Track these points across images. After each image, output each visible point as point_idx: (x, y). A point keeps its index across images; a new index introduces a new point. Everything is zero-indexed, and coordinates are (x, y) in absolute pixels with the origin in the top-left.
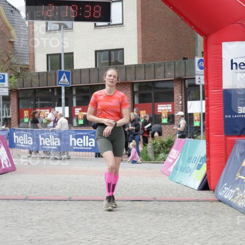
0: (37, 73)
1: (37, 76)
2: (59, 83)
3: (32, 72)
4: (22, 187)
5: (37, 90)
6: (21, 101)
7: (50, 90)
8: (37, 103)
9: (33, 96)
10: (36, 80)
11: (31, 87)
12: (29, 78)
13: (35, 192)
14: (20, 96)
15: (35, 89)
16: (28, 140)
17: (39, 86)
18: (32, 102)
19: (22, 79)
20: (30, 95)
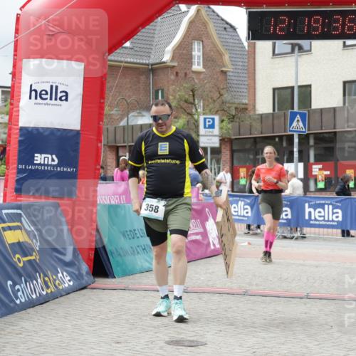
0: (259, 115)
1: (258, 119)
2: (291, 129)
3: (252, 113)
4: (239, 276)
5: (258, 140)
6: (236, 155)
7: (277, 139)
8: (258, 157)
9: (253, 148)
10: (257, 125)
11: (250, 134)
12: (248, 122)
13: (257, 285)
14: (235, 148)
15: (255, 138)
16: (244, 209)
17: (262, 133)
18: (251, 157)
19: (237, 124)
20: (248, 146)
